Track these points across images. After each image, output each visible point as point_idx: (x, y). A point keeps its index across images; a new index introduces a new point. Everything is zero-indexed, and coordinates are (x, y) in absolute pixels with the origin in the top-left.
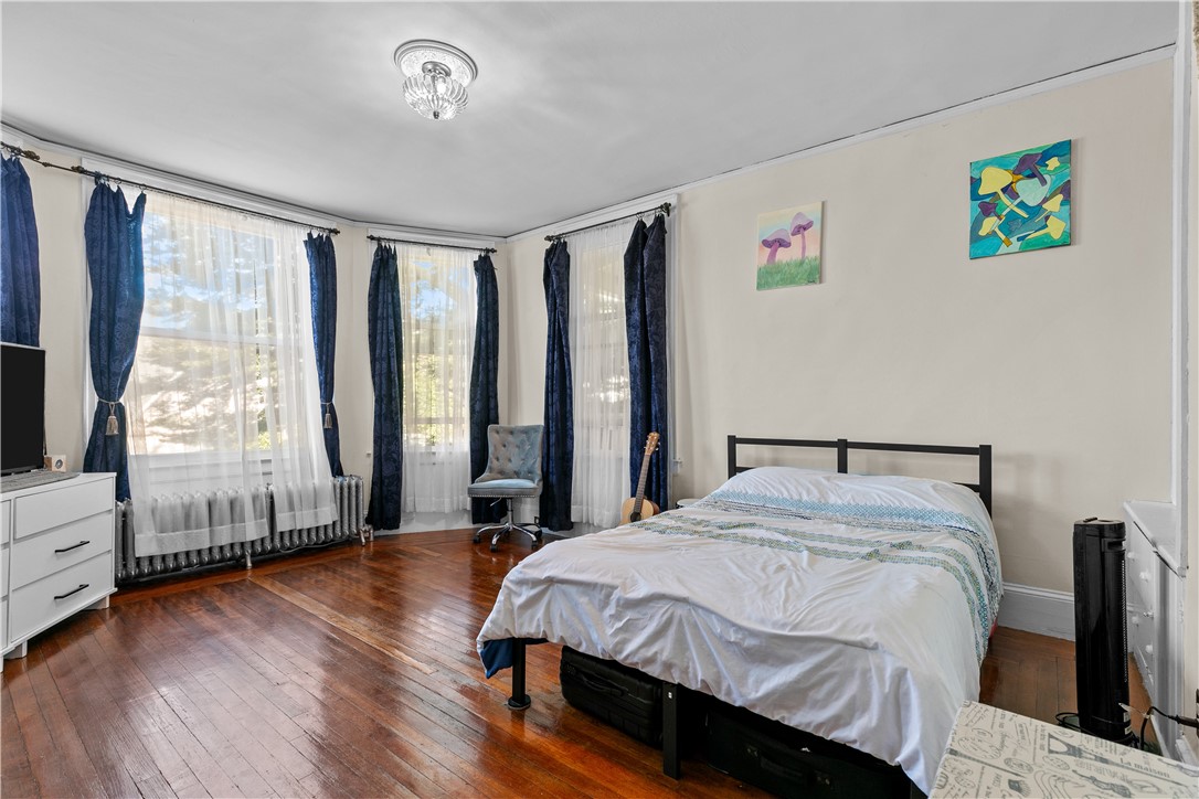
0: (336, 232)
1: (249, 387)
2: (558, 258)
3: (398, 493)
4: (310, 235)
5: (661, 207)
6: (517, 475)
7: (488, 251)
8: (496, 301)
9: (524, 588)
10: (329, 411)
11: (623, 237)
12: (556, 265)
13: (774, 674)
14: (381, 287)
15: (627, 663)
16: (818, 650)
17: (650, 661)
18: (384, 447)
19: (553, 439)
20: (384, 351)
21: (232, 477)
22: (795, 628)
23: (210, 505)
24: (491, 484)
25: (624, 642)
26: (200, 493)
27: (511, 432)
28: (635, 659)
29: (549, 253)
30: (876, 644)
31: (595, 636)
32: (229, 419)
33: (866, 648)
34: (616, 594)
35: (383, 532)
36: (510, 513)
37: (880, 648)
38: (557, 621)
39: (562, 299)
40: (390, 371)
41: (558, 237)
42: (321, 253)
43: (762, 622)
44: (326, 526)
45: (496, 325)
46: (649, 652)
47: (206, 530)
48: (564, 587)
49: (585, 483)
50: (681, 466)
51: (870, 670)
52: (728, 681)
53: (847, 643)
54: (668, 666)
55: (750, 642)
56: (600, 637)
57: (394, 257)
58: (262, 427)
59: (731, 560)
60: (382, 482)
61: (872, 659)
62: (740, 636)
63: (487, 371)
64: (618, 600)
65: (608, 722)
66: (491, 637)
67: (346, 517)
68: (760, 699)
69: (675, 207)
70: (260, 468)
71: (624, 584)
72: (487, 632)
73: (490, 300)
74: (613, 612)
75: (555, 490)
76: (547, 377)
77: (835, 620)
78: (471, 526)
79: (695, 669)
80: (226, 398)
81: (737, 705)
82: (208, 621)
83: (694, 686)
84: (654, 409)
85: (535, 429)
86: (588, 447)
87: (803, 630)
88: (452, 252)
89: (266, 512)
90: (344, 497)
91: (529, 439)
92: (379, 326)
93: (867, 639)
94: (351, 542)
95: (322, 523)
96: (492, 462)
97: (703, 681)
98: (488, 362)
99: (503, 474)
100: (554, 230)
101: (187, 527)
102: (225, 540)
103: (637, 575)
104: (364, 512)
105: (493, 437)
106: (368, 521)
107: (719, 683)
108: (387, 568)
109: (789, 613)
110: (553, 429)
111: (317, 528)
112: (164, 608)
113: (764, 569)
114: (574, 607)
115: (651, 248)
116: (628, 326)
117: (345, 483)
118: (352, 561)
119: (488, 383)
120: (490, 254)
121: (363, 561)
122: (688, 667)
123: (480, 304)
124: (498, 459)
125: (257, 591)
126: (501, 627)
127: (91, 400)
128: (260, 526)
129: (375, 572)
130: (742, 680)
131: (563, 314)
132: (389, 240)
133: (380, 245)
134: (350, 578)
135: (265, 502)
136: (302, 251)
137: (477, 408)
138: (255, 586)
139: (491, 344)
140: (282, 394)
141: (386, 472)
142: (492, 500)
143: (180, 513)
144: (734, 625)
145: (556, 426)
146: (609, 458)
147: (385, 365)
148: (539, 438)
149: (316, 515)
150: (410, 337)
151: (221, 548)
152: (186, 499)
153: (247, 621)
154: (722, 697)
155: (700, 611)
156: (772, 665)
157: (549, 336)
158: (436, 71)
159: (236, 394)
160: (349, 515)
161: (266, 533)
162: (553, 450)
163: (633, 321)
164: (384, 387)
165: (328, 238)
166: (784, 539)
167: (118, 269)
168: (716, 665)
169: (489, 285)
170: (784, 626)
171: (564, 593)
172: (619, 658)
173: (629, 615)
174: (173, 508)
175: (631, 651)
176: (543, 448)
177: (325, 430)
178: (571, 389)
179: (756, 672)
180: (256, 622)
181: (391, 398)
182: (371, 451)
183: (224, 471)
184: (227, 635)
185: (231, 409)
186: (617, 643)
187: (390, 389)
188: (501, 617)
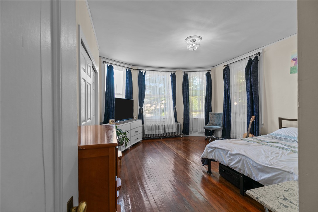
0: (176, 72)
1: (161, 103)
2: (227, 71)
3: (189, 127)
4: (171, 74)
5: (257, 54)
6: (216, 125)
7: (209, 71)
8: (211, 83)
9: (210, 148)
10: (175, 109)
11: (245, 63)
12: (226, 72)
13: (265, 175)
14: (185, 82)
15: (231, 167)
16: (277, 171)
17: (236, 167)
18: (186, 117)
19: (225, 116)
20: (186, 96)
21: (158, 121)
22: (271, 165)
23: (155, 126)
24: (209, 126)
25: (230, 163)
26: (153, 124)
27: (215, 114)
28: (233, 167)
29: (224, 70)
30: (293, 172)
31: (224, 161)
32: (158, 109)
33: (290, 173)
34: (229, 152)
35: (185, 135)
36: (214, 134)
37: (294, 173)
38: (216, 156)
39: (228, 81)
40: (187, 100)
41: (227, 65)
42: (173, 77)
43: (263, 163)
44: (174, 133)
45: (211, 88)
46: (236, 166)
47: (154, 131)
48: (218, 149)
49: (234, 128)
50: (264, 126)
51: (290, 178)
52: (254, 175)
53: (284, 171)
54: (240, 169)
55: (259, 167)
56: (225, 161)
57: (188, 75)
58: (163, 111)
59: (263, 150)
60: (185, 124)
61: (291, 176)
62: (257, 165)
63: (209, 100)
64: (229, 153)
65: (229, 181)
66: (203, 158)
67: (178, 131)
68: (261, 180)
69: (261, 53)
70: (163, 120)
71: (231, 150)
72: (202, 156)
73: (209, 82)
74: (228, 156)
75: (226, 129)
76: (224, 101)
77: (283, 165)
78: (205, 136)
79: (246, 171)
80: (157, 105)
81: (256, 181)
82: (155, 147)
83: (246, 175)
84: (254, 109)
85: (221, 114)
86: (235, 119)
87: (273, 166)
88: (200, 72)
89: (164, 129)
90: (178, 127)
91: (219, 116)
92: (184, 91)
93: (290, 171)
94: (179, 136)
95: (174, 132)
96: (210, 121)
97: (248, 174)
98: (209, 98)
99: (213, 124)
100: (226, 64)
101: (152, 130)
102: (157, 133)
103: (234, 149)
104: (182, 130)
105: (210, 115)
106: (183, 132)
107: (252, 175)
108: (186, 142)
109: (270, 162)
110: (225, 114)
111: (173, 133)
112: (149, 144)
113: (271, 153)
114: (220, 154)
115: (253, 66)
116: (247, 87)
117: (178, 124)
118: (179, 140)
119: (209, 102)
120: (210, 71)
121: (181, 140)
122: (245, 170)
123: (207, 84)
124: (211, 121)
125: (163, 143)
126: (205, 156)
127: (139, 107)
128: (163, 131)
129: (183, 143)
130: (257, 175)
131: (228, 85)
132: (186, 72)
133: (185, 73)
134: (179, 144)
135: (164, 126)
136: (170, 77)
137: (206, 108)
138: (162, 142)
139: (210, 93)
140: (166, 105)
141: (186, 122)
142: (210, 130)
143: (151, 127)
144: (255, 162)
145: (226, 113)
146: (242, 122)
147: (186, 99)
148: (222, 116)
149: (172, 130)
150: (191, 92)
151: (157, 134)
152: (152, 125)
153: (161, 148)
154: (253, 178)
155: (248, 158)
156: (265, 173)
157: (224, 91)
158: (194, 41)
159: (159, 104)
160: (179, 131)
161: (164, 133)
162: (225, 119)
163: (248, 86)
164: (186, 104)
165: (175, 73)
166: (286, 147)
167: (142, 85)
168: (251, 171)
169: (209, 79)
170: (268, 164)
171: (218, 151)
172: (229, 166)
173: (232, 157)
174: (150, 126)
175: (232, 164)
176: (223, 119)
177: (174, 113)
178: (230, 104)
179: (260, 174)
180: (162, 148)
181: (187, 106)
182: (183, 118)
183: (157, 120)
184: (158, 150)
185: (158, 107)
186: (229, 163)
187: (187, 104)
188: (205, 154)
